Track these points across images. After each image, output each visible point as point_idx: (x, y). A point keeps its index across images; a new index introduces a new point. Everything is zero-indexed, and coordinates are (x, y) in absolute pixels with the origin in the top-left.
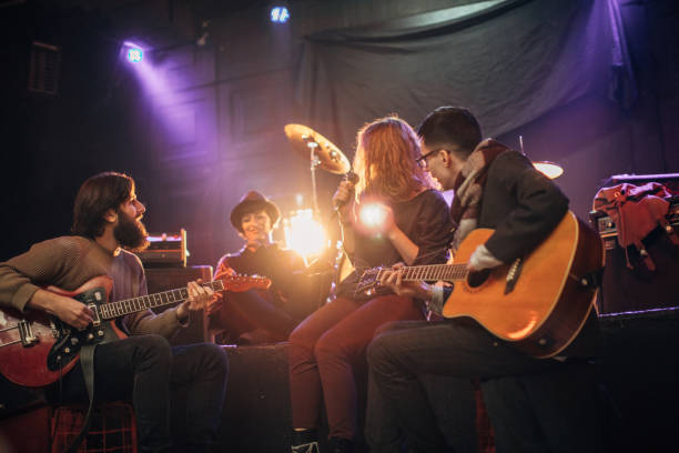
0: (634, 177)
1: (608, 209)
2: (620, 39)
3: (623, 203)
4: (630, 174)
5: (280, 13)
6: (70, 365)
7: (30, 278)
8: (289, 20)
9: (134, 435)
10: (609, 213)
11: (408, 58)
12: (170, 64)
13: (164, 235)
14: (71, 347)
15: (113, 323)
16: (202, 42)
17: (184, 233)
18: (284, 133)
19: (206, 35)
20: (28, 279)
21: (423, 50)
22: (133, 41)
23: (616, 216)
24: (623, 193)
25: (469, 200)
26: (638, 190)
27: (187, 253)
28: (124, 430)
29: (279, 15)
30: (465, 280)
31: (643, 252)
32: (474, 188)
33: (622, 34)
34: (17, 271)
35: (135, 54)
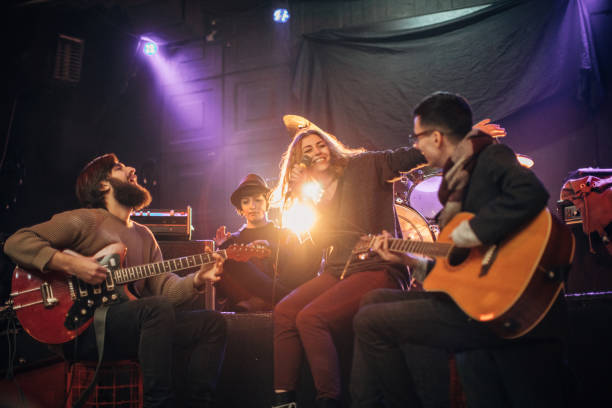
0: (598, 170)
1: (574, 199)
2: (589, 45)
3: (587, 194)
4: (595, 167)
5: (282, 14)
6: (86, 325)
7: (50, 242)
8: (290, 20)
9: (141, 390)
10: (574, 202)
11: (396, 57)
12: (181, 58)
13: (172, 212)
14: (87, 308)
15: (126, 288)
16: (210, 38)
17: (190, 209)
18: (283, 122)
19: (214, 32)
20: (47, 243)
21: (411, 50)
22: (149, 36)
23: (581, 205)
24: (588, 184)
25: (456, 184)
26: (602, 182)
27: (192, 228)
28: (132, 386)
29: (281, 15)
30: (446, 258)
31: (605, 238)
32: (461, 174)
33: (591, 40)
34: (38, 235)
35: (151, 48)
